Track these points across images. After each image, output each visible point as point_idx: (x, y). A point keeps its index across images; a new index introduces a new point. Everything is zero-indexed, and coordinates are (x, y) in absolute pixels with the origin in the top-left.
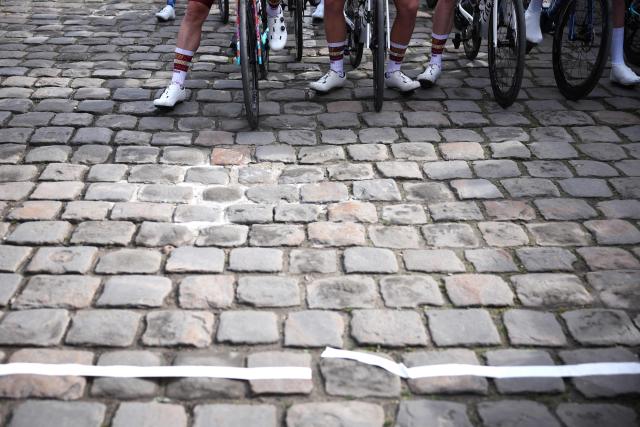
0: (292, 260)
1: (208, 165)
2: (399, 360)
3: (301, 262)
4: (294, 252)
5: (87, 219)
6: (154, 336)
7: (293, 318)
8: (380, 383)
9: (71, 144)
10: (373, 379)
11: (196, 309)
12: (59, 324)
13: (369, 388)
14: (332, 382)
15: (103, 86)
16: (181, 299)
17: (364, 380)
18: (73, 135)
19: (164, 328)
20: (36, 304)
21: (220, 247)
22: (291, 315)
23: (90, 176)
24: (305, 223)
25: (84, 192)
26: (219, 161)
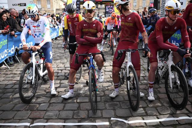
0: (102, 99)
1: (83, 80)
2: (126, 120)
3: (104, 99)
4: (102, 97)
5: (61, 92)
6: (76, 116)
7: (104, 112)
8: (123, 125)
9: (57, 76)
10: (122, 124)
11: (84, 110)
12: (57, 114)
13: (121, 126)
14: (113, 125)
15: (63, 65)
16: (81, 108)
17: (120, 124)
18: (57, 74)
19: (78, 114)
20: (52, 110)
21: (87, 97)
22: (103, 111)
23: (61, 82)
24: (104, 91)
25: (60, 86)
26: (86, 79)
